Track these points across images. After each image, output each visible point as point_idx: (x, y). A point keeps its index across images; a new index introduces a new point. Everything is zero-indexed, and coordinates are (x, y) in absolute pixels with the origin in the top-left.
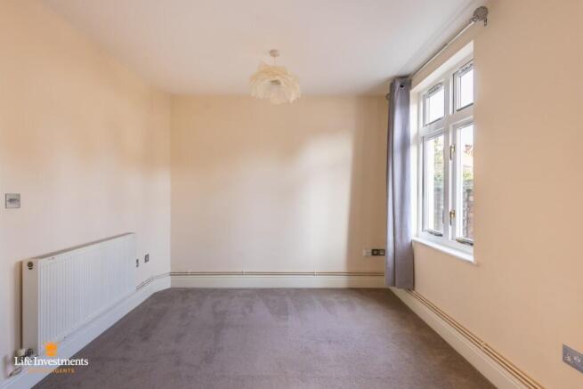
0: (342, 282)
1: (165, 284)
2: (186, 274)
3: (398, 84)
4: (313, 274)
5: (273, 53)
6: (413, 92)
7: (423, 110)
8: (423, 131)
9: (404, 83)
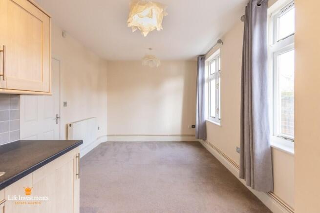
0: (179, 139)
1: (105, 140)
2: (114, 136)
3: (200, 58)
4: (167, 136)
5: (150, 49)
6: (206, 61)
7: (210, 69)
8: (210, 77)
9: (202, 58)
